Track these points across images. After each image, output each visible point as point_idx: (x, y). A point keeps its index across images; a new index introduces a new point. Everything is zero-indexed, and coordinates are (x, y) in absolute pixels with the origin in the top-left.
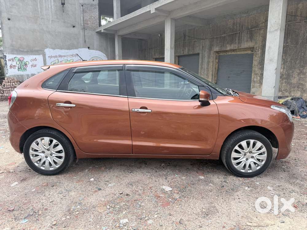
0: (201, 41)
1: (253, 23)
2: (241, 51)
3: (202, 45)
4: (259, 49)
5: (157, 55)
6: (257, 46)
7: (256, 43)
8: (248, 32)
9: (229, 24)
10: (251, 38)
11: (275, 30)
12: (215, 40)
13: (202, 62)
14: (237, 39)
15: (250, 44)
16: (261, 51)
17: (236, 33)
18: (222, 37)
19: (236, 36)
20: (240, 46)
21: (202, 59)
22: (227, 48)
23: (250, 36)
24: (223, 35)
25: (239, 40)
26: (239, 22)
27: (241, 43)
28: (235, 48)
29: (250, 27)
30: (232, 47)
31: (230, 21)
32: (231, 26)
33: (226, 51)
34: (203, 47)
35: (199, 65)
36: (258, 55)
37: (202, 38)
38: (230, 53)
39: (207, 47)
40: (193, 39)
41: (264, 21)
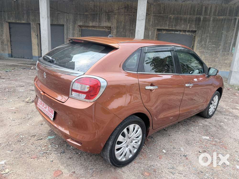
0: (65, 14)
1: (110, 8)
2: (100, 28)
3: (66, 18)
4: (114, 29)
5: (13, 20)
6: (113, 26)
7: (112, 24)
8: (106, 15)
9: (90, 5)
10: (109, 19)
11: (142, 19)
12: (79, 16)
13: (67, 33)
14: (98, 18)
15: (108, 24)
16: (116, 30)
17: (97, 14)
18: (85, 14)
19: (97, 16)
20: (101, 24)
21: (67, 30)
22: (90, 24)
23: (108, 18)
24: (86, 13)
25: (99, 19)
26: (99, 5)
27: (101, 22)
28: (96, 25)
29: (107, 11)
30: (94, 24)
31: (91, 2)
32: (92, 7)
33: (88, 27)
34: (67, 20)
35: (65, 35)
36: (114, 33)
37: (66, 12)
38: (91, 29)
39: (71, 21)
40: (57, 11)
41: (118, 9)
